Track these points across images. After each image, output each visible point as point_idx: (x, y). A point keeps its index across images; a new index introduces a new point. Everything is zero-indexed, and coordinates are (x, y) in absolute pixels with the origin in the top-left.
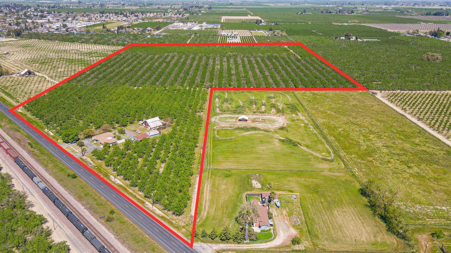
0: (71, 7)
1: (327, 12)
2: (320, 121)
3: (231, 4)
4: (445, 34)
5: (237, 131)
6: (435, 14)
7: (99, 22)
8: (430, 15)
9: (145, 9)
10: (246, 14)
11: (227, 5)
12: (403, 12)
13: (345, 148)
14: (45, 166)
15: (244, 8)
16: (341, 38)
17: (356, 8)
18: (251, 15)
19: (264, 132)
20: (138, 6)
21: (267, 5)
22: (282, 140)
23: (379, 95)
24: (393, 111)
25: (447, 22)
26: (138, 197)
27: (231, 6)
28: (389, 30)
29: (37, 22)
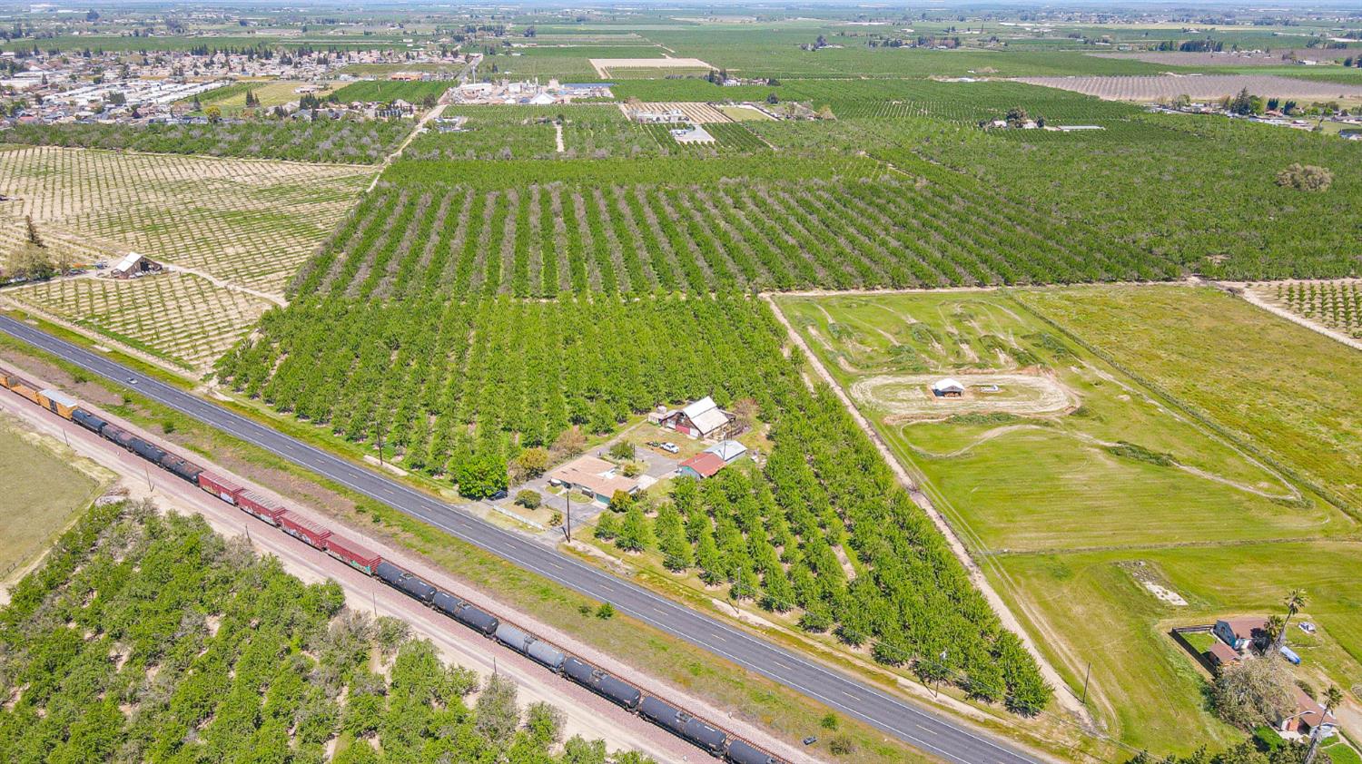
0: (76, 33)
1: (886, 44)
2: (1165, 383)
3: (580, 20)
4: (1265, 106)
5: (959, 430)
6: (1187, 48)
7: (217, 85)
8: (1171, 49)
9: (322, 38)
10: (657, 54)
11: (567, 21)
12: (1092, 43)
13: (1305, 464)
14: (480, 584)
15: (631, 32)
16: (998, 123)
17: (953, 29)
18: (673, 56)
19: (1038, 427)
20: (292, 27)
21: (691, 24)
22: (1114, 448)
23: (1253, 294)
24: (1333, 344)
25: (1234, 71)
26: (859, 663)
27: (582, 27)
28: (1104, 97)
29: (10, 88)
